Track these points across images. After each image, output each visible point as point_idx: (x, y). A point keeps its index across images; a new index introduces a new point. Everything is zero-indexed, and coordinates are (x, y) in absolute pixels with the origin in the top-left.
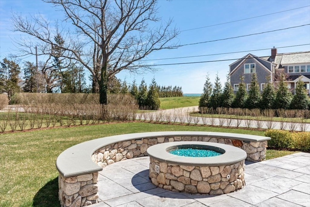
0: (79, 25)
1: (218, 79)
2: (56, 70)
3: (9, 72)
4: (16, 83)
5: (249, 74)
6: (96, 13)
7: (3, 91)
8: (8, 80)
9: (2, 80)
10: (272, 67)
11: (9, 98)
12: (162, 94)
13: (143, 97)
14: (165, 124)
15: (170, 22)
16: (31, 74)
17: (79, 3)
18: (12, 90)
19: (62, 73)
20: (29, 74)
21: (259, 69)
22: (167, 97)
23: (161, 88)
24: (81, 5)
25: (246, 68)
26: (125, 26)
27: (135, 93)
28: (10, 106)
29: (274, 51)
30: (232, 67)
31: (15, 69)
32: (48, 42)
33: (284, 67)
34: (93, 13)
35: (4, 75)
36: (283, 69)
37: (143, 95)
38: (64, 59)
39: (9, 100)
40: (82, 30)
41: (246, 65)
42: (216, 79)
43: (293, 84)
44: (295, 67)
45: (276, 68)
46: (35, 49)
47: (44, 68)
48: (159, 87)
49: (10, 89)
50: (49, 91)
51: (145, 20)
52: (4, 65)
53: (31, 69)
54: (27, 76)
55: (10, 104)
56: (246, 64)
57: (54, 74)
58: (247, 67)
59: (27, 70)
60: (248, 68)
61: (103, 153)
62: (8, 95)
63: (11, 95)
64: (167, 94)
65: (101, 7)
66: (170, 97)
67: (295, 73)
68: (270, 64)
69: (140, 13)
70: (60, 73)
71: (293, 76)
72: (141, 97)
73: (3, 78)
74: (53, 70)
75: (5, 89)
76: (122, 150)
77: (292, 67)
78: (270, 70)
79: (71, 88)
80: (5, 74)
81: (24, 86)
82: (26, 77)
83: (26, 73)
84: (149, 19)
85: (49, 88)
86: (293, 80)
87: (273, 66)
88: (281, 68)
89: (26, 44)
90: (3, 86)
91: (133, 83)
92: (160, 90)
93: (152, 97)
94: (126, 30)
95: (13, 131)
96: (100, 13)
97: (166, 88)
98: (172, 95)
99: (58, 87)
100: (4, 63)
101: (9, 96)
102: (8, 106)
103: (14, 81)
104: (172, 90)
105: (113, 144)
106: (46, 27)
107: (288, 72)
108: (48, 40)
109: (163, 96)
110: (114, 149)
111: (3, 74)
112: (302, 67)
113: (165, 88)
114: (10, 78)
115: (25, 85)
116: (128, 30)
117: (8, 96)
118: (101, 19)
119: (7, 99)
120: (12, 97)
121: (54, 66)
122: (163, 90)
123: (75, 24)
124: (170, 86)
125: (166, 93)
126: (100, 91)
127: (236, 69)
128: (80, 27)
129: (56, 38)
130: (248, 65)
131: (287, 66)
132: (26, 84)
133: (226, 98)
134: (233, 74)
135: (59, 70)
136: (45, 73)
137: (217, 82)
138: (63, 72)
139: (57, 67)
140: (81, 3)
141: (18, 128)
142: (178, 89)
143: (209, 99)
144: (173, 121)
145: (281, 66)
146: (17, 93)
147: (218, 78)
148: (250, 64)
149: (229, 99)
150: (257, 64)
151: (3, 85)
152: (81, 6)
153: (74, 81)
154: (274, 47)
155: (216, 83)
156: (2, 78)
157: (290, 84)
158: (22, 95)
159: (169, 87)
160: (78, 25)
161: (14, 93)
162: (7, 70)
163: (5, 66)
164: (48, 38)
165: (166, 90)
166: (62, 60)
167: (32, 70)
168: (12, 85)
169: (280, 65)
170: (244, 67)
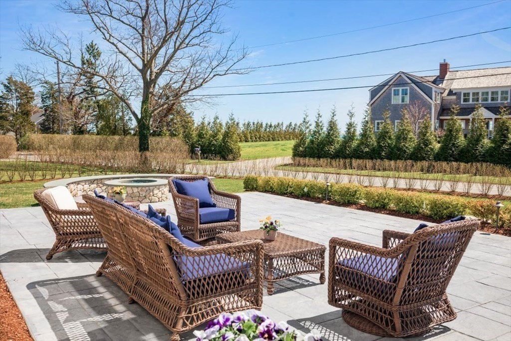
0: (112, 41)
1: (319, 116)
2: (88, 97)
3: (17, 100)
4: (27, 117)
5: (399, 105)
6: (133, 24)
7: (8, 130)
8: (15, 111)
9: (6, 112)
10: (434, 93)
11: (17, 140)
12: (266, 136)
13: (216, 140)
14: (220, 178)
15: (235, 38)
16: (52, 102)
17: (110, 12)
18: (22, 128)
19: (98, 102)
20: (49, 102)
21: (414, 97)
22: (274, 141)
23: (264, 125)
24: (113, 15)
25: (395, 95)
26: (175, 43)
27: (205, 136)
28: (19, 152)
29: (444, 68)
30: (374, 93)
31: (26, 94)
32: (70, 65)
33: (455, 94)
34: (129, 25)
35: (8, 104)
36: (454, 97)
37: (215, 138)
38: (100, 81)
39: (18, 143)
40: (115, 47)
41: (394, 90)
42: (317, 116)
43: (467, 121)
44: (474, 94)
45: (443, 95)
46: (56, 65)
47: (71, 94)
48: (262, 124)
49: (18, 126)
50: (78, 130)
51: (203, 33)
52: (8, 87)
53: (52, 93)
54: (45, 104)
55: (18, 150)
56: (395, 88)
57: (85, 104)
58: (396, 93)
59: (45, 94)
60: (398, 95)
61: (83, 186)
62: (16, 135)
63: (21, 137)
64: (274, 136)
65: (141, 16)
66: (279, 140)
67: (472, 104)
68: (432, 88)
69: (193, 26)
70: (95, 103)
71: (469, 108)
72: (212, 141)
73: (7, 109)
74: (85, 98)
75: (11, 126)
76: (101, 185)
77: (469, 94)
78: (431, 99)
79: (110, 128)
80: (10, 103)
81: (41, 120)
82: (44, 106)
83: (44, 99)
84: (210, 31)
85: (79, 126)
86: (468, 115)
87: (436, 92)
88: (451, 95)
89: (38, 69)
90: (7, 122)
91: (202, 120)
92: (263, 130)
93: (229, 141)
94: (176, 47)
95: (22, 181)
96: (140, 24)
97: (273, 125)
98: (283, 138)
99: (91, 125)
100: (9, 84)
101: (17, 138)
102: (17, 153)
103: (25, 114)
104: (284, 128)
105: (92, 180)
106: (66, 43)
107: (462, 102)
108: (69, 62)
109: (267, 139)
110: (93, 184)
111: (7, 102)
112: (493, 93)
113: (271, 126)
114: (18, 109)
115: (43, 120)
116: (178, 49)
117: (15, 137)
118: (141, 33)
119: (15, 142)
120: (22, 140)
121: (86, 91)
122: (268, 130)
123: (106, 39)
124: (280, 123)
125: (273, 134)
126: (139, 133)
127: (379, 97)
128: (113, 44)
129: (88, 48)
130: (398, 90)
131: (461, 93)
132: (44, 118)
133: (328, 144)
134: (375, 104)
135: (94, 98)
136: (71, 102)
137: (318, 120)
138: (100, 100)
139: (90, 92)
140: (112, 13)
141: (28, 178)
142: (295, 128)
143: (306, 145)
144: (230, 174)
145: (451, 93)
146: (29, 133)
147: (319, 114)
148: (400, 89)
149: (332, 145)
150: (412, 89)
151: (8, 120)
152: (112, 17)
153: (115, 116)
154: (445, 60)
155: (316, 122)
156: (5, 109)
157: (465, 121)
158: (36, 137)
159: (278, 124)
160: (110, 40)
161: (26, 133)
162: (13, 96)
163: (11, 90)
164: (69, 58)
165: (272, 129)
166: (98, 81)
167: (53, 95)
168: (21, 120)
169: (450, 89)
170: (391, 94)
